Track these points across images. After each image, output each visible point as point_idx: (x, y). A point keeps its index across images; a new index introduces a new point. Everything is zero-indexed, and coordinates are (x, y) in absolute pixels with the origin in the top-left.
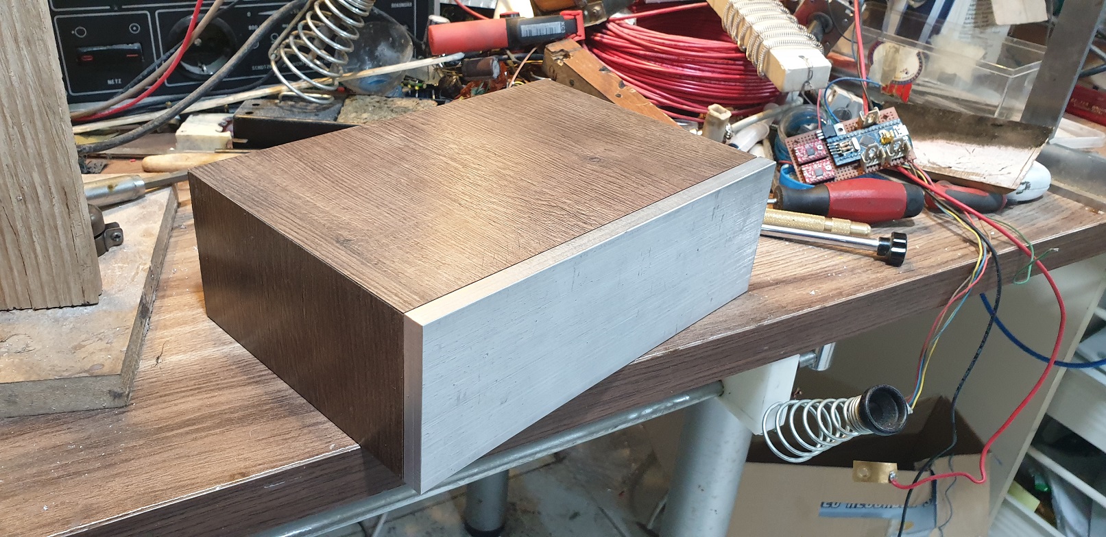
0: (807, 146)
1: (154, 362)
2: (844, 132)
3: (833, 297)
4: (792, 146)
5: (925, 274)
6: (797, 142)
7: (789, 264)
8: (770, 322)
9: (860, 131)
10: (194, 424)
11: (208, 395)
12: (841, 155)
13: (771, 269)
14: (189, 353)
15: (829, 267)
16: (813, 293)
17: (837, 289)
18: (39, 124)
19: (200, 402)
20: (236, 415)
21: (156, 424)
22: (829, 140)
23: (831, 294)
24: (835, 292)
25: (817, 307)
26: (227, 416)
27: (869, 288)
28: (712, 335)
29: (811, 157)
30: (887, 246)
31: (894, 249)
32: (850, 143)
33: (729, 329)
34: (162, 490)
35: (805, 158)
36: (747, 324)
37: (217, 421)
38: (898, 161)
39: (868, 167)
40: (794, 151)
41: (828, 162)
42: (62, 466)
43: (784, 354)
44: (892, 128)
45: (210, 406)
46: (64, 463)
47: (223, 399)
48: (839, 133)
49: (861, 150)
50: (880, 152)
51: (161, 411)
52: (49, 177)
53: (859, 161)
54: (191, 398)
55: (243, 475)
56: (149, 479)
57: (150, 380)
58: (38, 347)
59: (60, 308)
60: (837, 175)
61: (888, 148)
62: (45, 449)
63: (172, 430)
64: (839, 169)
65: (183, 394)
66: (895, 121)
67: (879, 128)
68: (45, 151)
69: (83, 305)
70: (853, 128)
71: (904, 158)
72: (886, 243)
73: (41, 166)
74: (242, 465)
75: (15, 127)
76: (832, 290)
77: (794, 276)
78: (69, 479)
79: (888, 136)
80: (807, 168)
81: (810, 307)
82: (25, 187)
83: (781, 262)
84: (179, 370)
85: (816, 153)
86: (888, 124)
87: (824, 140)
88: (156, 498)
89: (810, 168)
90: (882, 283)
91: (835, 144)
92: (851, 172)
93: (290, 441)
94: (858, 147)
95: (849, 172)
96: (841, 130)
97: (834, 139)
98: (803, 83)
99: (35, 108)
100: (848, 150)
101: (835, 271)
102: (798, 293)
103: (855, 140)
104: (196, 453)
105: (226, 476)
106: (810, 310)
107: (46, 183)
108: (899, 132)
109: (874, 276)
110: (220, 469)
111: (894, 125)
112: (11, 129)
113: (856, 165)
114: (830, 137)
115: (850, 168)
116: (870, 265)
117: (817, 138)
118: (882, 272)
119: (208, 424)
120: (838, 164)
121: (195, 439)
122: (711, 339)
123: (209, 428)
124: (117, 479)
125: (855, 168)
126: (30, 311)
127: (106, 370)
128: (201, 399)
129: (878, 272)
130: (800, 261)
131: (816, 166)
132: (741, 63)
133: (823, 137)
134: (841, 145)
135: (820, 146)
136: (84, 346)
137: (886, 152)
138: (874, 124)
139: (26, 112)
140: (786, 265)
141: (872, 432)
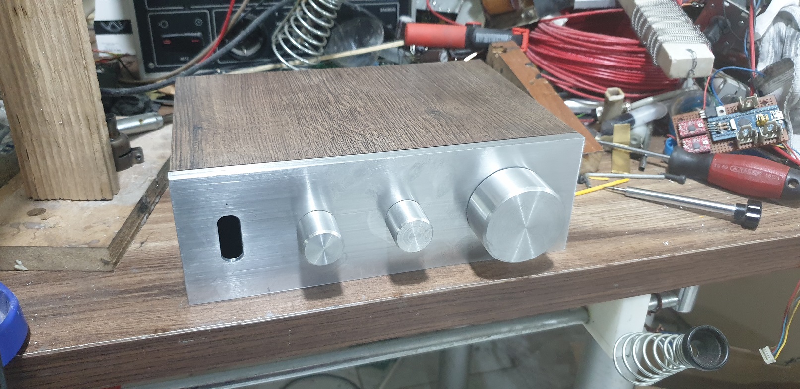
0: (690, 123)
1: (139, 245)
2: (724, 114)
3: (683, 249)
4: (677, 122)
5: (780, 237)
6: (681, 119)
7: (652, 218)
8: (619, 263)
9: (739, 114)
10: (147, 291)
11: (165, 272)
12: (718, 133)
13: (635, 221)
14: (165, 242)
15: (688, 223)
16: (667, 243)
17: (689, 242)
18: (70, 70)
19: (157, 276)
20: (177, 288)
21: (123, 288)
22: (710, 120)
23: (682, 245)
24: (686, 245)
25: (667, 255)
26: (171, 288)
27: (720, 244)
28: (565, 269)
29: (692, 132)
30: (743, 211)
31: (749, 215)
32: (728, 124)
33: (581, 266)
34: (107, 334)
35: (686, 133)
36: (600, 263)
37: (163, 290)
38: (771, 141)
39: (742, 145)
40: (678, 127)
41: (706, 138)
42: (52, 308)
43: (634, 292)
44: (768, 113)
45: (163, 279)
46: (54, 306)
47: (173, 276)
48: (719, 114)
49: (737, 130)
50: (754, 132)
51: (129, 279)
52: (78, 108)
53: (734, 139)
54: (152, 273)
55: (164, 331)
56: (102, 325)
57: (132, 257)
58: (64, 225)
59: (88, 201)
60: (714, 149)
61: (761, 130)
62: (47, 295)
63: (131, 293)
64: (715, 145)
65: (149, 269)
66: (773, 107)
67: (757, 112)
68: (75, 90)
69: (102, 200)
70: (733, 111)
71: (777, 139)
72: (742, 209)
73: (73, 101)
74: (166, 323)
75: (56, 73)
76: (685, 243)
77: (654, 229)
78: (53, 318)
79: (763, 119)
80: (687, 141)
81: (660, 254)
82: (63, 115)
83: (646, 216)
84: (153, 253)
85: (697, 129)
86: (765, 109)
87: (706, 119)
88: (100, 339)
89: (690, 142)
90: (734, 241)
91: (714, 123)
92: (726, 147)
93: (206, 311)
94: (734, 126)
95: (724, 147)
96: (722, 111)
97: (714, 119)
98: (688, 71)
99: (68, 60)
100: (725, 129)
101: (693, 227)
102: (653, 242)
103: (732, 122)
104: (139, 311)
105: (152, 330)
106: (658, 257)
107: (76, 112)
108: (775, 116)
109: (728, 235)
110: (151, 324)
111: (772, 110)
112: (53, 75)
113: (732, 142)
114: (711, 117)
115: (726, 144)
116: (727, 226)
117: (700, 116)
118: (737, 232)
119: (156, 291)
120: (715, 140)
121: (143, 301)
122: (563, 272)
123: (155, 295)
124: (82, 322)
125: (730, 145)
126: (69, 201)
127: (99, 244)
128: (159, 274)
129: (733, 232)
130: (664, 216)
131: (696, 140)
132: (643, 55)
133: (704, 117)
134: (720, 124)
135: (701, 124)
136: (92, 227)
137: (759, 133)
138: (752, 108)
139: (62, 62)
140: (650, 219)
141: (693, 367)
